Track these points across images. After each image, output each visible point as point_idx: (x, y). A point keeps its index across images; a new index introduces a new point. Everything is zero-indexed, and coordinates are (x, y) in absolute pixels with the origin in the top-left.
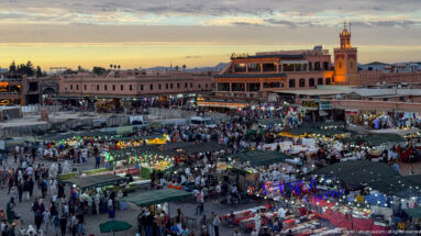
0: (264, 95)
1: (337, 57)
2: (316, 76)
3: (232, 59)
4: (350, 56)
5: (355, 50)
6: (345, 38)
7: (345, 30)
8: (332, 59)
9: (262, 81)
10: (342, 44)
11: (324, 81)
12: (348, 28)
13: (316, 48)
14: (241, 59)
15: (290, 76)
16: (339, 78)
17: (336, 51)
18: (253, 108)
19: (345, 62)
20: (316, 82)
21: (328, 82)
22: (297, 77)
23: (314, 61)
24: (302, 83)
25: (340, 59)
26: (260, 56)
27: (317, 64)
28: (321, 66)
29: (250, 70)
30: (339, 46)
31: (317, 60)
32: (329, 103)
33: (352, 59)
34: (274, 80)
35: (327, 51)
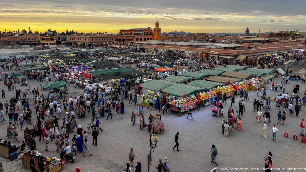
0: (127, 43)
1: (154, 31)
2: (147, 37)
3: (120, 30)
4: (158, 31)
5: (160, 29)
6: (157, 24)
7: (157, 22)
8: (153, 31)
9: (126, 38)
10: (156, 27)
11: (150, 39)
12: (158, 21)
13: (148, 27)
14: (125, 31)
15: (136, 37)
16: (155, 38)
17: (154, 29)
18: (122, 47)
19: (156, 32)
20: (146, 39)
21: (151, 39)
22: (139, 37)
23: (146, 32)
24: (141, 39)
25: (155, 32)
26: (131, 30)
27: (147, 33)
28: (149, 34)
29: (129, 35)
30: (155, 27)
31: (147, 32)
32: (141, 45)
33: (159, 32)
34: (131, 38)
35: (151, 29)
